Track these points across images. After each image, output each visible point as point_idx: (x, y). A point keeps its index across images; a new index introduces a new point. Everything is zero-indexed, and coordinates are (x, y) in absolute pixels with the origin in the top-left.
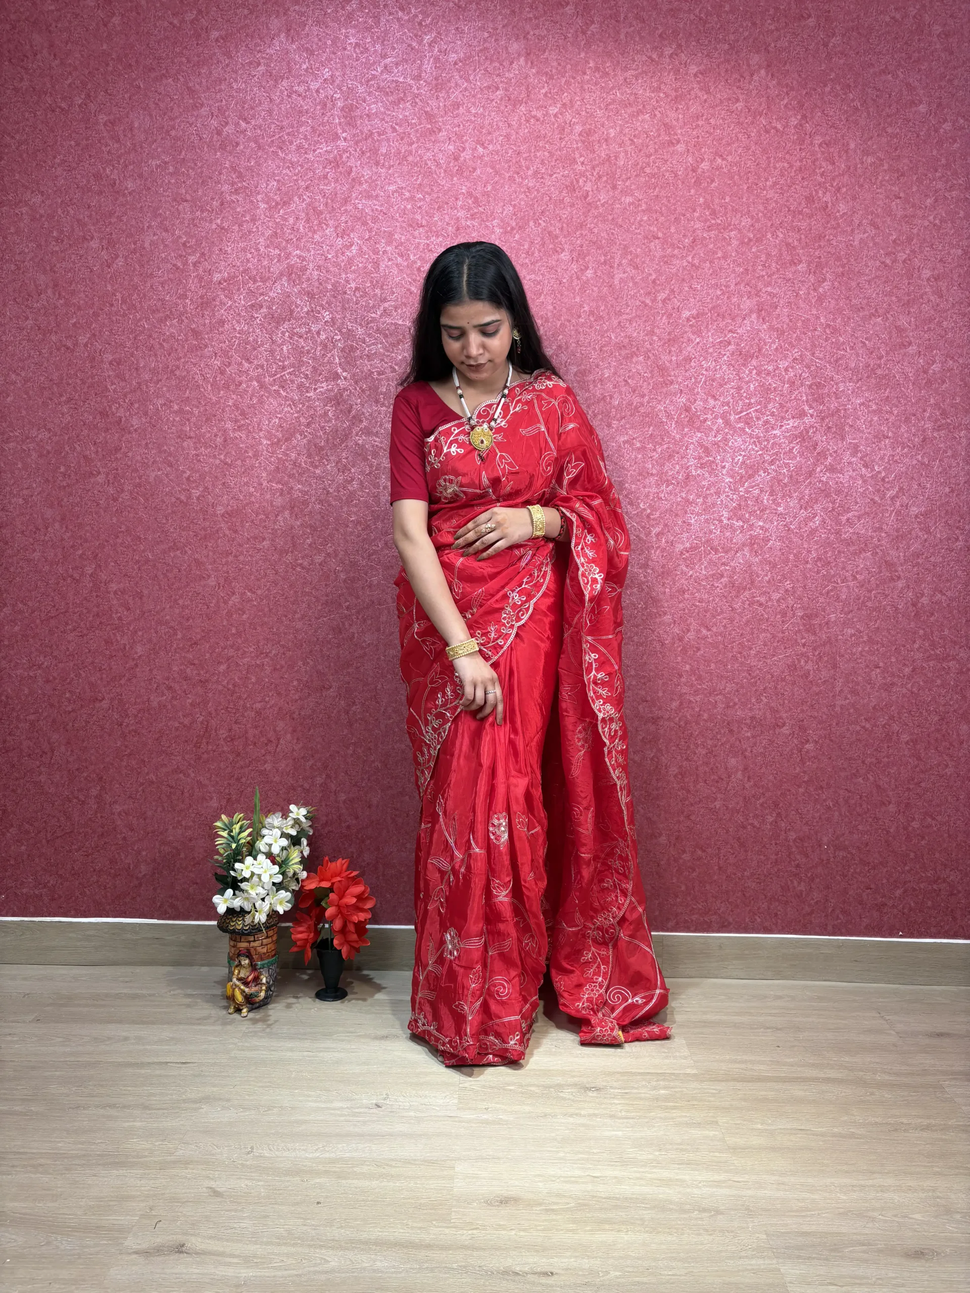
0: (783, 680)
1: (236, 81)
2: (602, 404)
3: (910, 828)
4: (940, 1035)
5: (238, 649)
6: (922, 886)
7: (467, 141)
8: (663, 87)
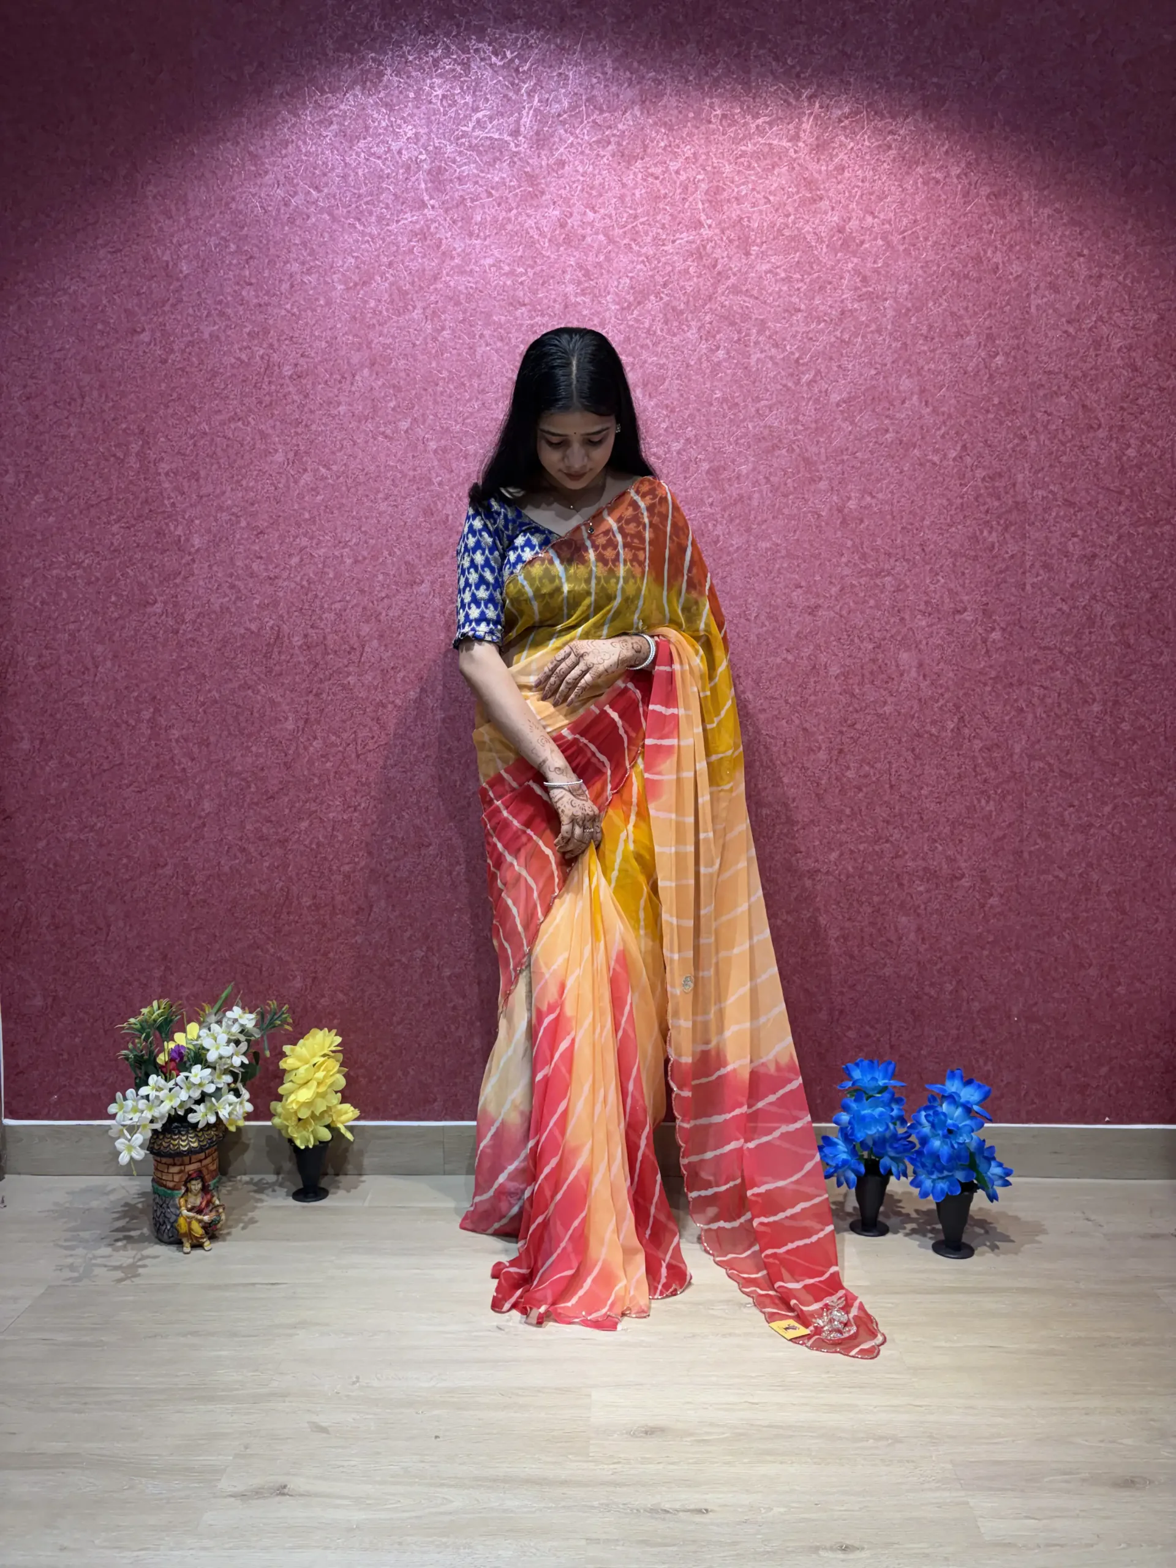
0: (962, 823)
1: (305, 143)
2: (739, 505)
3: (1115, 995)
4: (1155, 1236)
5: (322, 803)
6: (1131, 1062)
7: (574, 204)
8: (802, 135)
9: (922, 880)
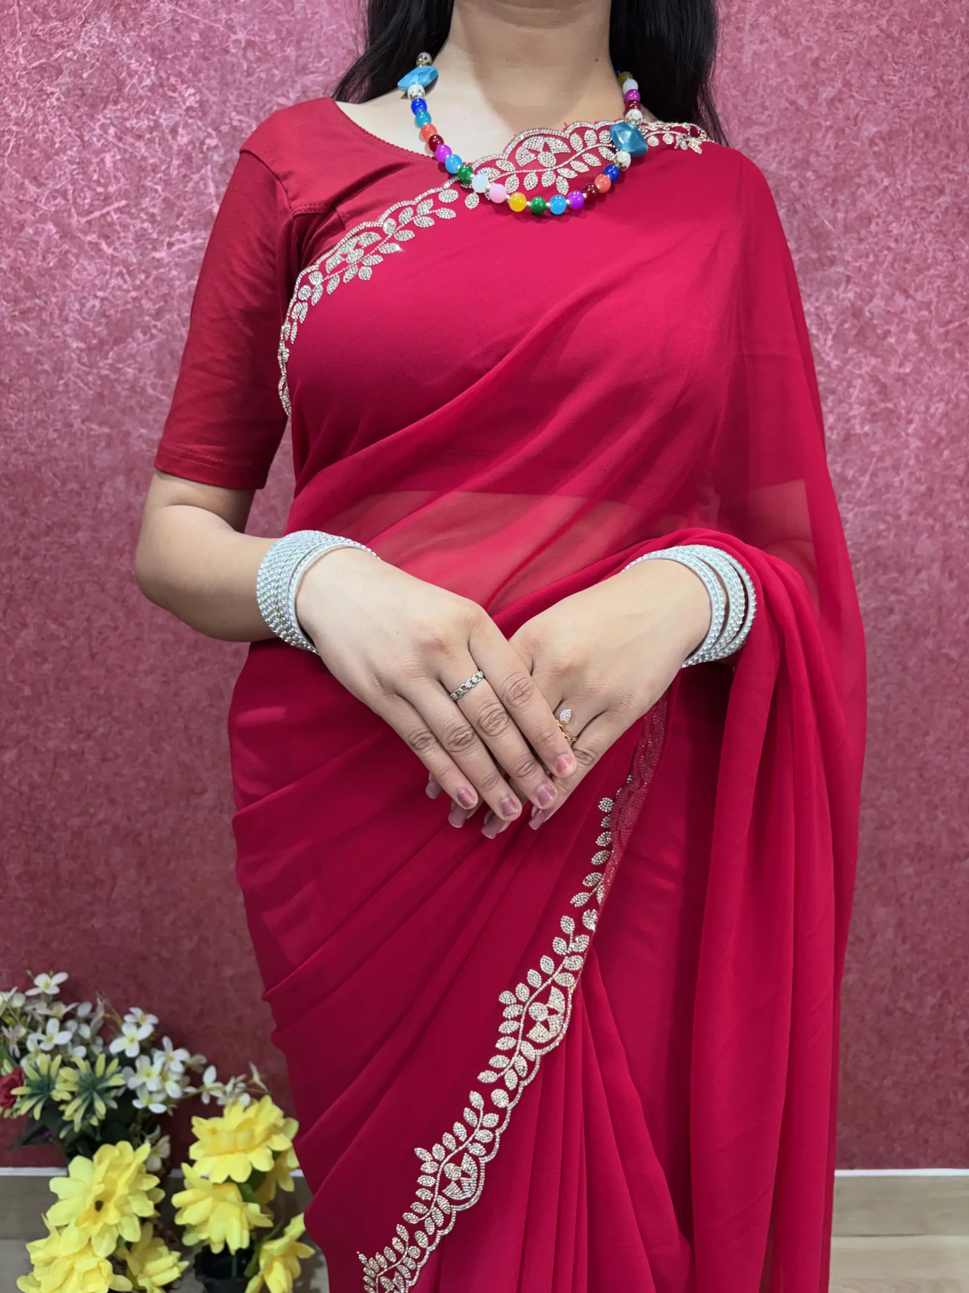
9: (912, 860)
